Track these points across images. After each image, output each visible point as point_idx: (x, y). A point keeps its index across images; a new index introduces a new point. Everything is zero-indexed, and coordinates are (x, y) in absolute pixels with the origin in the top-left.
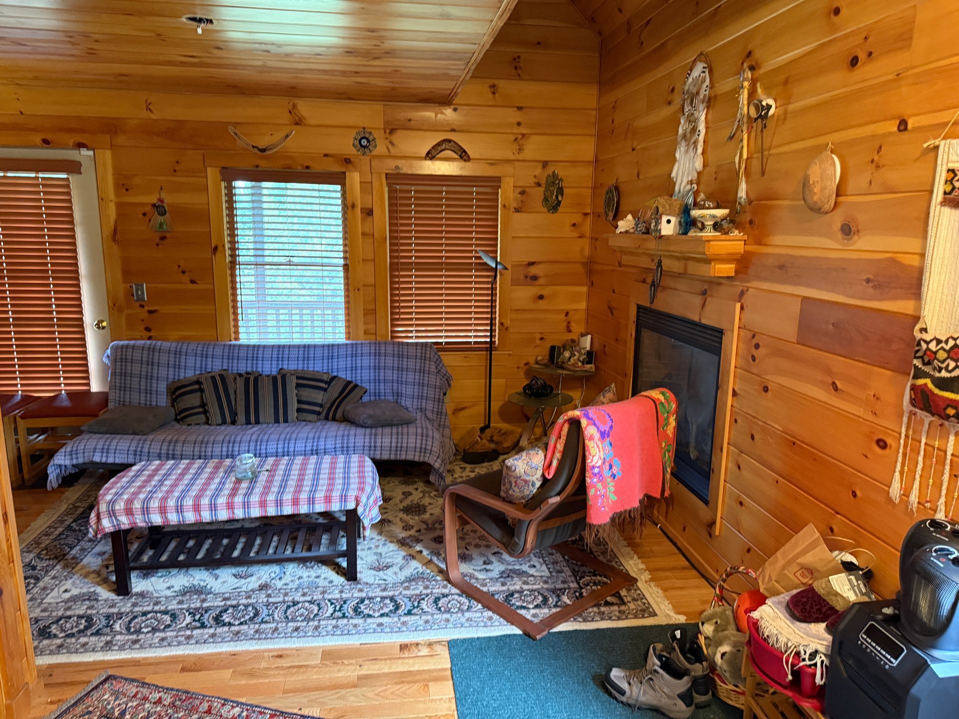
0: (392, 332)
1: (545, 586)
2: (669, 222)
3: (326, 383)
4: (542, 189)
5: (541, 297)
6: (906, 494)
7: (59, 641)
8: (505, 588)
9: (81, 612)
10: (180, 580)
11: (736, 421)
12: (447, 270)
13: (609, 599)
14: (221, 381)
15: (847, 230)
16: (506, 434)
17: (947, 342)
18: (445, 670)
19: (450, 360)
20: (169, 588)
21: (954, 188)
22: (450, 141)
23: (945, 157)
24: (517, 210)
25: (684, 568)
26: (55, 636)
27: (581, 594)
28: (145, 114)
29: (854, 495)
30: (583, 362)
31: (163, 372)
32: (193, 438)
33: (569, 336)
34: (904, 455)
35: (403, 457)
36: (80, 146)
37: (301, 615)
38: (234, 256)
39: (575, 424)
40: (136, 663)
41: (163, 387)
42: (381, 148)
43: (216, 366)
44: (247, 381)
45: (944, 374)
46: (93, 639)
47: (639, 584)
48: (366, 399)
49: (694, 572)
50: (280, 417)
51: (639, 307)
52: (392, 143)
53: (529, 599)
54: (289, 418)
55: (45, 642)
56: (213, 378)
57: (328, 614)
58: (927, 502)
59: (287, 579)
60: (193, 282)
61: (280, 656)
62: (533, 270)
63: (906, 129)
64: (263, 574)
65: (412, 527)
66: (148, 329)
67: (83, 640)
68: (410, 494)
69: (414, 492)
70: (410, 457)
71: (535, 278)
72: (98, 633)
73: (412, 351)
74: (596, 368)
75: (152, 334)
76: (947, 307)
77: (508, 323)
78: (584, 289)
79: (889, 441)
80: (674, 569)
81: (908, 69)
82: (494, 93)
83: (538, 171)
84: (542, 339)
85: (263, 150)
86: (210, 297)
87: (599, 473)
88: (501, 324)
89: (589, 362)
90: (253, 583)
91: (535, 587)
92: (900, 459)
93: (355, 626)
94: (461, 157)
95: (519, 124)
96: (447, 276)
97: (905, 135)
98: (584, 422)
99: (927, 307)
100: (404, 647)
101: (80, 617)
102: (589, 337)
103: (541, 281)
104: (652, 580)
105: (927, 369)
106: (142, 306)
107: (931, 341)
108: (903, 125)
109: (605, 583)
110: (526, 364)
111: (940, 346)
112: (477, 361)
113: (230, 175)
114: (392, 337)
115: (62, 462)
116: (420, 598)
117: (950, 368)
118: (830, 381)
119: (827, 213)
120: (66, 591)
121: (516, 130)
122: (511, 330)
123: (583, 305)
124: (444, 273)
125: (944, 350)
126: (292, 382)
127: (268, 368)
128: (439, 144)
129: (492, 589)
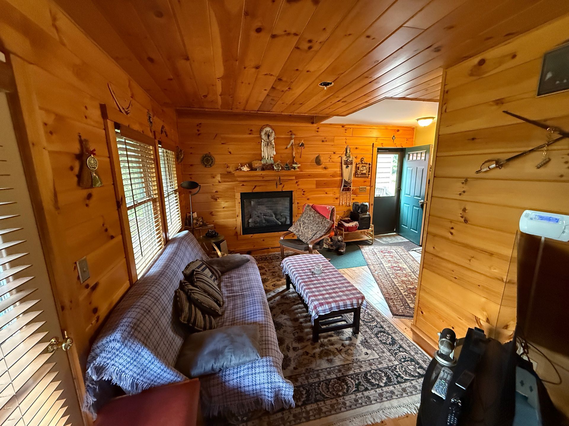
6: (342, 203)
7: (393, 335)
9: (376, 339)
11: (299, 209)
15: (325, 168)
26: (392, 338)
46: (385, 326)
51: (242, 193)
55: (397, 338)
58: (345, 203)
63: (335, 153)
67: (387, 329)
72: (382, 327)
85: (127, 113)
94: (166, 135)
102: (196, 213)
106: (88, 286)
118: (325, 193)
120: (367, 354)
128: (162, 127)
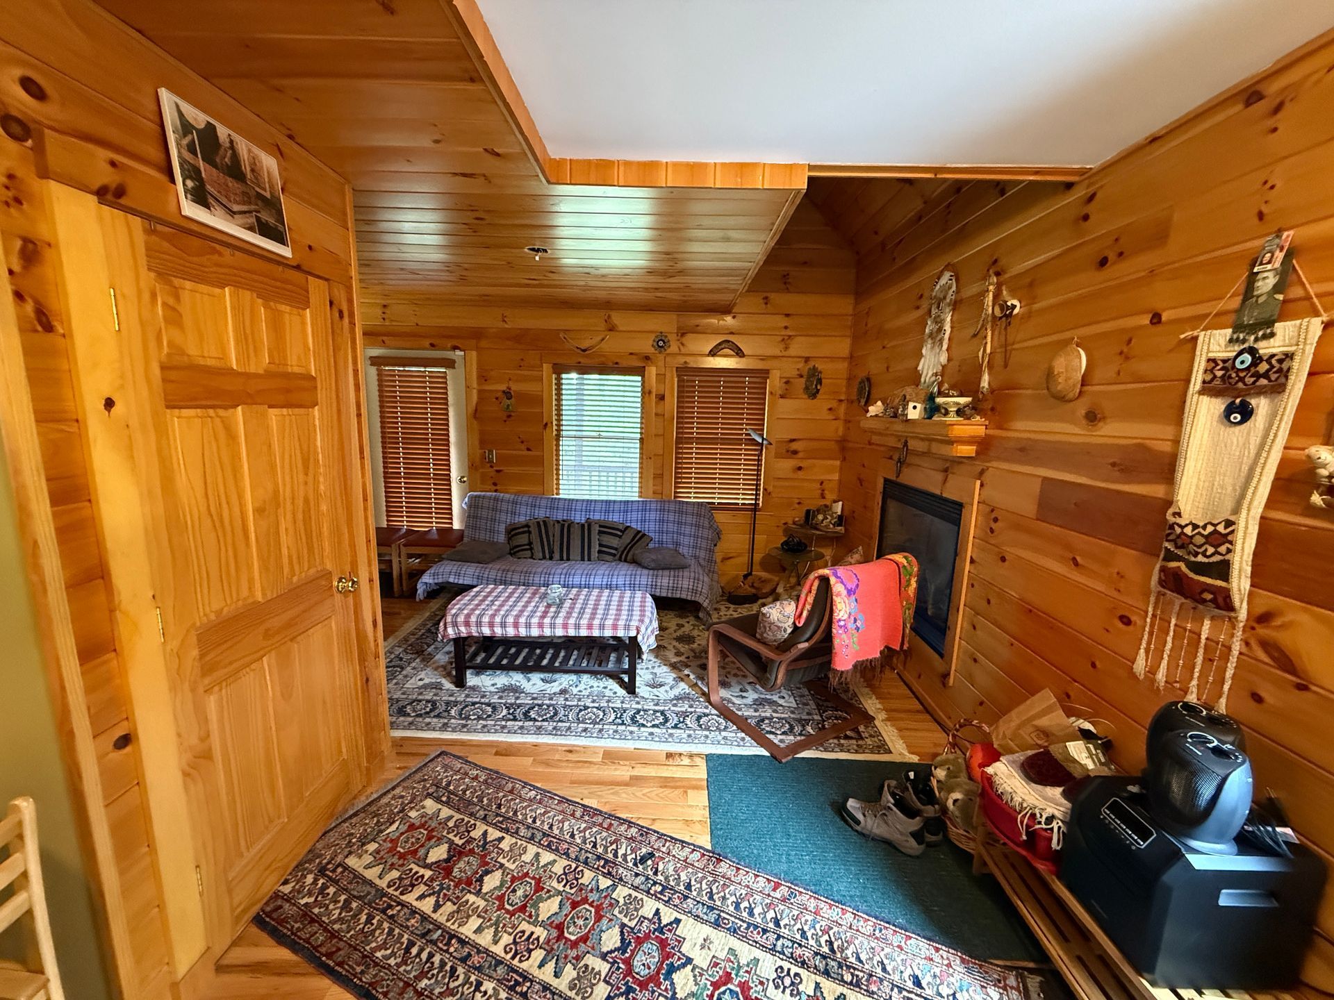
0: (675, 492)
1: (792, 716)
2: (915, 407)
3: (621, 531)
4: (803, 380)
5: (800, 468)
6: (1152, 671)
7: (410, 719)
8: (757, 714)
9: (429, 697)
10: (502, 680)
11: (973, 586)
12: (721, 444)
13: (848, 733)
14: (543, 525)
15: (1093, 417)
16: (764, 581)
17: (1204, 527)
18: (701, 780)
19: (720, 517)
20: (493, 685)
21: (1215, 377)
22: (728, 341)
23: (1205, 348)
24: (782, 397)
25: (918, 711)
26: (409, 715)
27: (823, 726)
28: (501, 325)
29: (1094, 665)
30: (834, 525)
31: (503, 517)
32: (519, 569)
33: (823, 502)
34: (1151, 633)
35: (678, 596)
36: (455, 348)
37: (590, 719)
38: (559, 431)
39: (825, 580)
40: (463, 743)
41: (502, 528)
42: (674, 348)
43: (541, 514)
44: (563, 525)
45: (1200, 558)
46: (435, 720)
47: (876, 722)
48: (651, 545)
49: (929, 717)
50: (585, 556)
51: (886, 480)
52: (683, 344)
53: (778, 726)
54: (592, 557)
55: (402, 719)
56: (538, 523)
57: (610, 720)
58: (1176, 682)
59: (582, 687)
60: (528, 449)
61: (570, 751)
62: (794, 446)
63: (1159, 322)
64: (565, 680)
65: (683, 654)
66: (495, 484)
67: (428, 720)
68: (683, 626)
69: (686, 625)
70: (684, 596)
71: (795, 452)
72: (438, 716)
73: (690, 509)
74: (846, 530)
75: (498, 488)
76: (1204, 493)
77: (770, 489)
78: (838, 463)
79: (1133, 618)
80: (909, 711)
81: (1162, 266)
82: (766, 304)
83: (801, 365)
84: (799, 503)
85: (584, 351)
86: (539, 461)
87: (844, 626)
88: (765, 489)
89: (840, 525)
90: (555, 688)
91: (783, 716)
92: (1146, 637)
93: (631, 732)
94: (737, 354)
95: (786, 328)
96: (721, 449)
97: (1159, 328)
98: (833, 580)
99: (1181, 492)
100: (669, 755)
101: (428, 701)
102: (840, 503)
103: (800, 455)
104: (888, 719)
105: (1179, 552)
106: (492, 467)
107: (1187, 525)
108: (1156, 319)
109: (845, 718)
110: (785, 524)
111: (1196, 531)
112: (743, 519)
113: (559, 370)
114: (675, 497)
115: (427, 581)
116: (685, 715)
117: (1208, 553)
118: (1071, 556)
119: (1071, 401)
120: (420, 680)
121: (784, 332)
122: (773, 495)
123: (836, 477)
124: (719, 446)
125: (1202, 535)
126: (596, 529)
127: (579, 518)
128: (720, 344)
129: (746, 714)
